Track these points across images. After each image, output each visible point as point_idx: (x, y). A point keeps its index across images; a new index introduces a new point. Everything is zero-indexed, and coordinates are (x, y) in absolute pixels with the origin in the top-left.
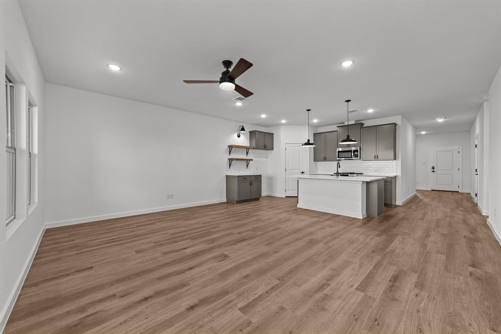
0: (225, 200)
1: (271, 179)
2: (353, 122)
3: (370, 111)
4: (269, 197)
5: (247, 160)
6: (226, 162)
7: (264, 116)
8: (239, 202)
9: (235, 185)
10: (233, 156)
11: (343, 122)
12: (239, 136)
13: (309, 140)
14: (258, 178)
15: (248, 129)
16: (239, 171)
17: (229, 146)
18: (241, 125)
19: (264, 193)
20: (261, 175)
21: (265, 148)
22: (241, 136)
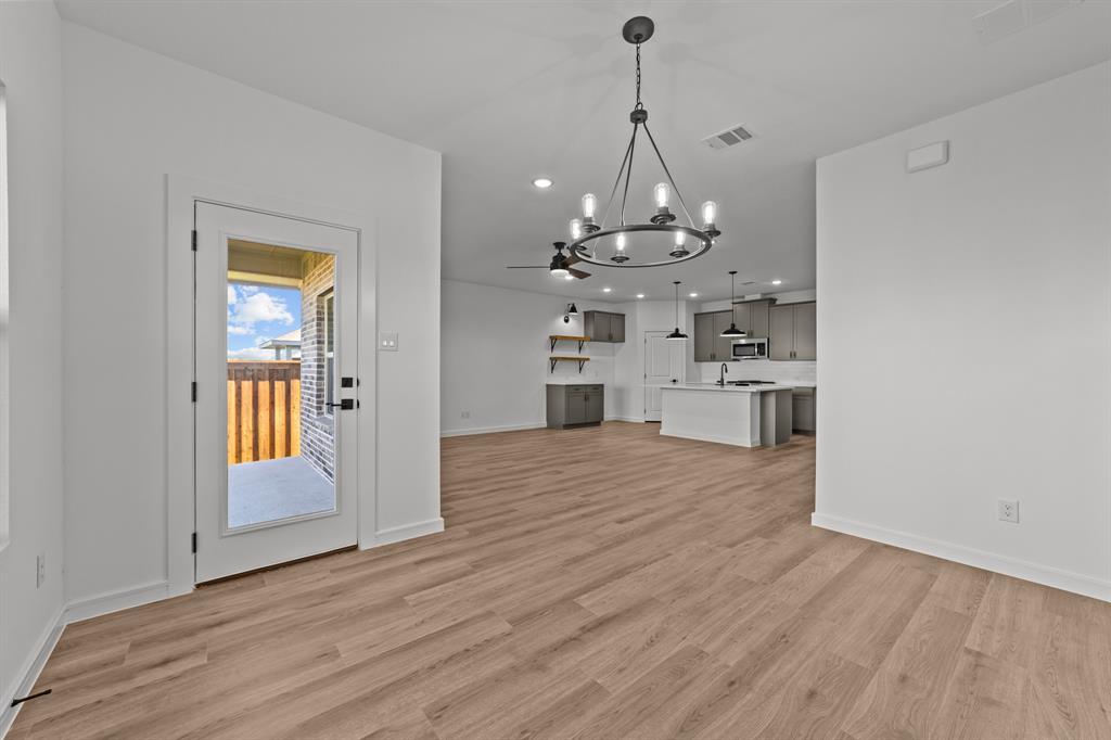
0: (544, 424)
1: (621, 393)
2: (758, 297)
3: (777, 283)
4: (618, 422)
5: (580, 360)
6: (546, 363)
7: (607, 290)
8: (568, 427)
9: (561, 400)
10: (558, 353)
11: (741, 295)
12: (567, 321)
13: (677, 330)
14: (599, 389)
15: (581, 309)
16: (567, 377)
17: (551, 338)
18: (571, 302)
19: (609, 415)
20: (602, 386)
21: (610, 339)
22: (571, 319)
